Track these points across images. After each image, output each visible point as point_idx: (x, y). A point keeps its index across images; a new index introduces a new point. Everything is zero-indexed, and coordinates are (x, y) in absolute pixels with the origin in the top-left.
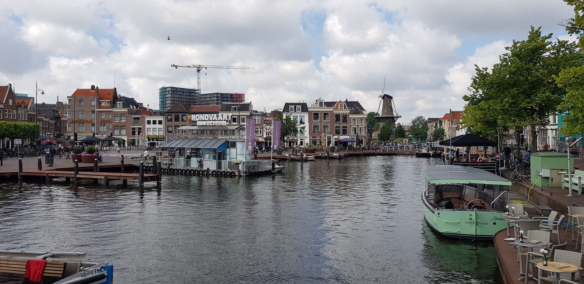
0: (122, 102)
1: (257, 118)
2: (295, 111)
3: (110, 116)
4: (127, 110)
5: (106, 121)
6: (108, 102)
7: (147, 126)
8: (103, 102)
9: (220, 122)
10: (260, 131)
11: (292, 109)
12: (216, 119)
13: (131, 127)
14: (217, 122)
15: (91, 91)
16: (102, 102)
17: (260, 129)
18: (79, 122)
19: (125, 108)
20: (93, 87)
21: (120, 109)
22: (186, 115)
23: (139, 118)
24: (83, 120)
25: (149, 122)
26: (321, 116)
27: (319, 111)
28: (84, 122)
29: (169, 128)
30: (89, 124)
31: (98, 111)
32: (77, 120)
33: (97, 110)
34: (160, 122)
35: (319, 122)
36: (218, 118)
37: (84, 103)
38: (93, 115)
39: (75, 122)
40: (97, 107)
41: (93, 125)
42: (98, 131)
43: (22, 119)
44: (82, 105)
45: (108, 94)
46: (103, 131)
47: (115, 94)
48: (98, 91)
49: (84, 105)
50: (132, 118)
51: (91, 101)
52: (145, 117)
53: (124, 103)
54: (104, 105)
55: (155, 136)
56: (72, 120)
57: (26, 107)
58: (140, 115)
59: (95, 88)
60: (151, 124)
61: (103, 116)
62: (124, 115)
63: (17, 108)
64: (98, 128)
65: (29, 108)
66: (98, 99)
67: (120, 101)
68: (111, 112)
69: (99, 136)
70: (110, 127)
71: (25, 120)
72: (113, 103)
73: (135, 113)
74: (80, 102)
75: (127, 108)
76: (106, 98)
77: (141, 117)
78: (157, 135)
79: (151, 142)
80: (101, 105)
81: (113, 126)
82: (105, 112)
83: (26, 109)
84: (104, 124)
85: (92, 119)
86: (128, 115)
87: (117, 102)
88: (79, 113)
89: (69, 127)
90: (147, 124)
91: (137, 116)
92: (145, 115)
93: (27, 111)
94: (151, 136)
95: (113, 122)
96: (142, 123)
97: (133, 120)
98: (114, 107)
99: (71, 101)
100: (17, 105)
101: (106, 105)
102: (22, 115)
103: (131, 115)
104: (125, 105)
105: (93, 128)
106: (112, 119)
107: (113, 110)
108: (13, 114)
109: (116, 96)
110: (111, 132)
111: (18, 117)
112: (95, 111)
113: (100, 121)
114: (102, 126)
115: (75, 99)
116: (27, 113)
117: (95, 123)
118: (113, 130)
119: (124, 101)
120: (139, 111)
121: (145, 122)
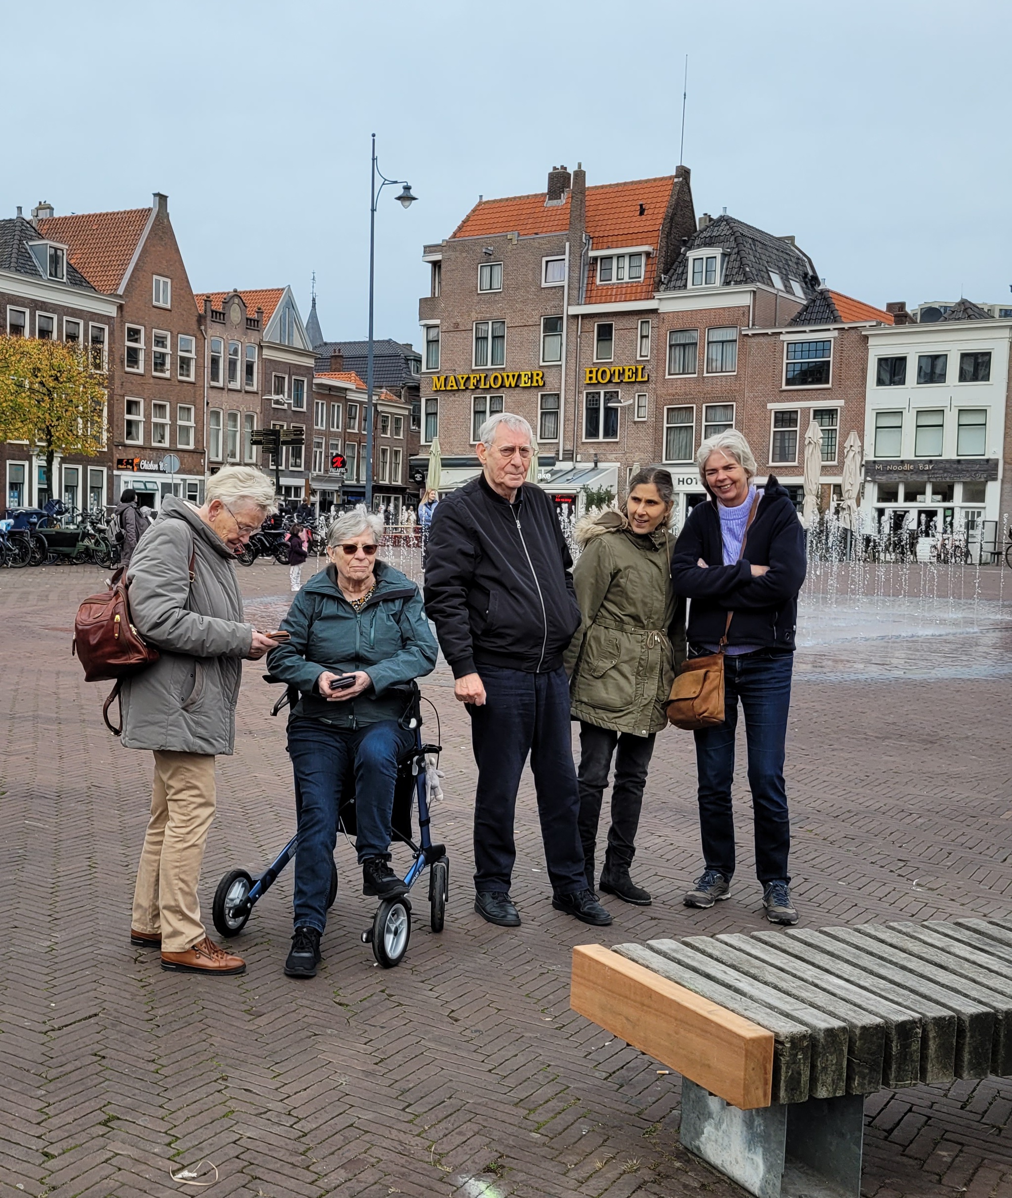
0: (719, 253)
5: (621, 374)
6: (639, 254)
7: (879, 396)
8: (610, 258)
13: (770, 406)
15: (549, 203)
16: (603, 258)
18: (477, 388)
19: (733, 288)
20: (558, 179)
21: (702, 293)
24: (496, 378)
25: (892, 370)
30: (525, 396)
31: (576, 317)
32: (468, 378)
33: (574, 310)
34: (976, 368)
37: (506, 274)
38: (553, 342)
39: (459, 390)
40: (575, 292)
41: (551, 404)
42: (576, 437)
43: (232, 386)
44: (495, 286)
45: (642, 212)
46: (601, 438)
47: (677, 204)
48: (580, 196)
49: (506, 287)
50: (776, 350)
51: (545, 259)
52: (866, 337)
53: (733, 257)
54: (614, 280)
55: (931, 462)
56: (446, 379)
57: (253, 324)
58: (831, 327)
59: (569, 187)
60: (902, 382)
61: (607, 343)
62: (730, 334)
63: (203, 328)
64: (577, 422)
65: (270, 331)
66: (581, 245)
67: (709, 243)
68: (653, 320)
69: (579, 466)
70: (642, 414)
71: (248, 388)
72: (666, 264)
73: (800, 314)
74: (487, 271)
75: (746, 282)
76: (624, 237)
77: (840, 341)
78: (947, 461)
79: (901, 504)
80: (598, 282)
81: (658, 409)
82: (616, 324)
83: (254, 337)
84: (611, 396)
85: (545, 370)
86: (750, 333)
87: (692, 255)
88: (477, 339)
89: (431, 419)
90: (880, 382)
91: (809, 334)
92: (867, 324)
93: (261, 347)
94: (902, 462)
95: (660, 379)
96: (839, 380)
97: (785, 361)
98: (673, 283)
99: (443, 270)
100: (202, 312)
101: (626, 279)
102: (232, 364)
103: (770, 331)
104: (737, 264)
105: (550, 420)
106: (653, 362)
107: (664, 303)
108: (174, 355)
109: (683, 216)
110: (647, 442)
111: (207, 371)
112: (562, 318)
113: (588, 375)
114: (598, 409)
115: (464, 255)
116: (260, 354)
117: (560, 389)
118: (657, 429)
119: (733, 245)
120: (825, 299)
121: (864, 371)
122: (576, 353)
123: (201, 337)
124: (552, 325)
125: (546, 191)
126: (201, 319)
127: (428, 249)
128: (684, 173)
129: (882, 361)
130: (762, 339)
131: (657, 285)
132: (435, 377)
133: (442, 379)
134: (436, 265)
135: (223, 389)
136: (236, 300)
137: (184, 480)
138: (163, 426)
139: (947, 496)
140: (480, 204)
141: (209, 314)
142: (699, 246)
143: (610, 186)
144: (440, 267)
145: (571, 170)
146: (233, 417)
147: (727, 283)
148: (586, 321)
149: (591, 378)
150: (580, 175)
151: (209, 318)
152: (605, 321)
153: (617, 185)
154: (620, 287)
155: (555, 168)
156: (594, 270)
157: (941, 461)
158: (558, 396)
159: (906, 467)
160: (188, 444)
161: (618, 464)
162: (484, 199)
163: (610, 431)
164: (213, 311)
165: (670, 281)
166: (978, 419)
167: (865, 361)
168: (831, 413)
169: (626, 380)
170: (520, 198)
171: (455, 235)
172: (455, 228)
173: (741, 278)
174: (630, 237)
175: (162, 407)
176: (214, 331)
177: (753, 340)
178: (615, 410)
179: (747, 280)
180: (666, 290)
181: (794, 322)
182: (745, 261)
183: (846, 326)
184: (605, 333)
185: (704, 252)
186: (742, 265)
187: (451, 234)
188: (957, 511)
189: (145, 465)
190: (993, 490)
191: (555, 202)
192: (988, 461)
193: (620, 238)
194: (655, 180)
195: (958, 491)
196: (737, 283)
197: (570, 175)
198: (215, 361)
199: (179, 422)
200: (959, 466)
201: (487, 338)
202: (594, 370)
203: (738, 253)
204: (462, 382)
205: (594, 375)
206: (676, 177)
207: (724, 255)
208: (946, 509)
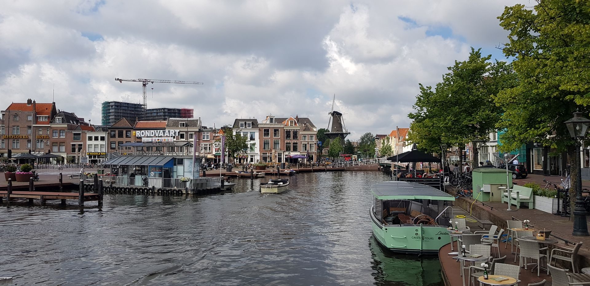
0: (61, 118)
1: (206, 134)
2: (246, 127)
3: (48, 132)
4: (66, 126)
5: (44, 137)
6: (46, 117)
7: (88, 142)
8: (41, 117)
9: (166, 138)
10: (209, 147)
11: (242, 125)
12: (163, 135)
13: (71, 143)
14: (163, 138)
16: (39, 117)
17: (209, 145)
18: (13, 138)
19: (64, 124)
20: (29, 101)
21: (58, 124)
22: (130, 131)
23: (79, 134)
24: (18, 137)
25: (90, 139)
26: (271, 132)
27: (269, 128)
28: (19, 138)
29: (112, 144)
30: (24, 140)
32: (12, 136)
33: (34, 125)
34: (103, 139)
35: (269, 138)
36: (164, 134)
37: (19, 118)
38: (30, 131)
39: (9, 138)
40: (34, 122)
41: (29, 141)
42: (35, 147)
44: (17, 120)
45: (47, 109)
46: (40, 148)
47: (53, 108)
48: (34, 104)
50: (72, 134)
52: (86, 133)
55: (97, 153)
60: (92, 140)
66: (35, 114)
67: (59, 116)
68: (49, 128)
70: (48, 144)
72: (51, 119)
73: (76, 129)
81: (51, 143)
82: (42, 128)
84: (42, 141)
85: (28, 135)
87: (56, 118)
89: (3, 143)
91: (77, 132)
94: (93, 153)
95: (51, 138)
96: (82, 139)
99: (5, 116)
104: (64, 120)
105: (29, 144)
106: (50, 135)
107: (51, 125)
109: (54, 111)
110: (49, 149)
112: (31, 126)
113: (37, 137)
114: (39, 143)
115: (10, 113)
117: (31, 139)
118: (51, 146)
119: (65, 116)
120: (80, 126)
121: (86, 138)
122: (34, 133)
129: (89, 137)
132: (4, 136)
134: (3, 114)
148: (36, 127)
153: (42, 104)
154: (43, 122)
156: (38, 119)
162: (14, 103)
165: (52, 122)
166: (103, 146)
168: (81, 145)
170: (21, 103)
172: (7, 108)
174: (44, 114)
177: (68, 132)
179: (66, 123)
183: (83, 131)
192: (105, 152)
194: (49, 104)
197: (32, 101)
201: (15, 129)
206: (53, 103)
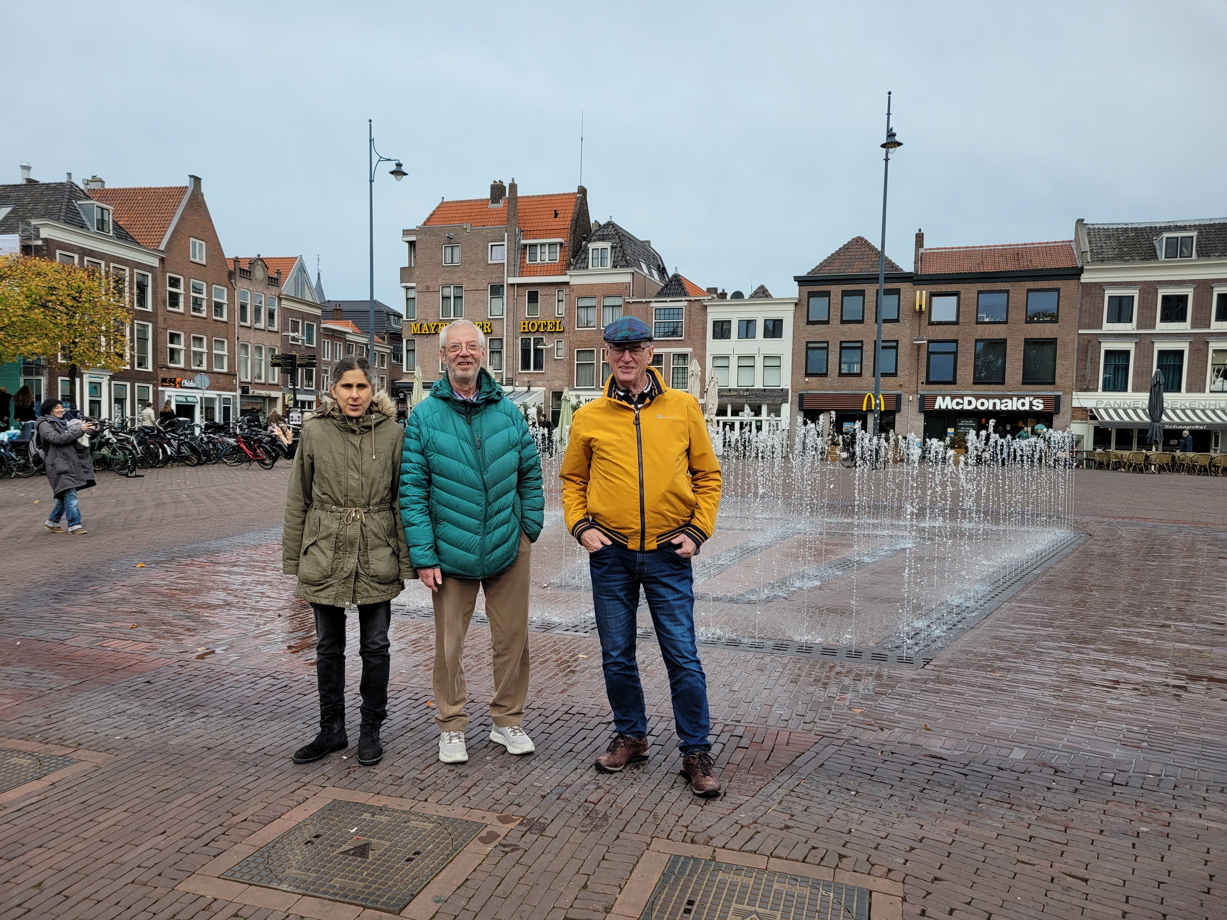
0: (608, 247)
3: (562, 305)
5: (545, 326)
7: (714, 346)
8: (535, 245)
15: (492, 206)
16: (531, 246)
19: (619, 270)
20: (497, 190)
21: (600, 272)
22: (897, 292)
23: (677, 313)
25: (722, 330)
29: (812, 354)
31: (513, 285)
32: (437, 326)
33: (512, 280)
34: (773, 329)
37: (463, 253)
38: (497, 302)
39: (430, 334)
40: (512, 268)
41: (496, 345)
42: (514, 369)
43: (257, 326)
44: (455, 261)
45: (556, 215)
46: (532, 371)
47: (579, 211)
48: (514, 201)
49: (463, 262)
50: (647, 312)
51: (490, 244)
52: (706, 307)
53: (618, 249)
54: (539, 261)
55: (747, 390)
56: (421, 326)
57: (273, 281)
58: (683, 299)
59: (505, 195)
60: (729, 337)
61: (535, 304)
62: (618, 301)
63: (233, 281)
64: (514, 358)
65: (287, 287)
66: (516, 235)
67: (602, 239)
68: (566, 290)
69: (517, 389)
70: (559, 354)
71: (271, 328)
72: (573, 251)
73: (663, 289)
74: (449, 250)
75: (627, 267)
76: (545, 232)
77: (689, 310)
78: (758, 390)
79: (729, 418)
80: (528, 262)
81: (571, 350)
82: (541, 291)
83: (274, 291)
84: (538, 341)
85: (492, 321)
86: (631, 301)
87: (591, 246)
88: (443, 298)
89: (411, 354)
90: (714, 337)
91: (669, 303)
92: (706, 298)
93: (280, 299)
94: (730, 390)
95: (571, 330)
96: (689, 334)
97: (654, 321)
98: (578, 265)
99: (417, 248)
100: (232, 269)
101: (547, 261)
102: (258, 310)
103: (644, 300)
104: (621, 254)
105: (496, 356)
106: (567, 319)
107: (573, 278)
108: (209, 301)
109: (583, 220)
110: (563, 373)
111: (237, 313)
112: (503, 286)
113: (522, 326)
114: (530, 350)
115: (432, 238)
116: (279, 304)
117: (503, 335)
118: (571, 364)
119: (618, 241)
120: (678, 280)
121: (705, 329)
122: (513, 310)
123: (232, 289)
124: (496, 290)
125: (489, 197)
126: (231, 275)
127: (406, 232)
128: (583, 191)
129: (715, 323)
130: (639, 306)
131: (568, 266)
132: (413, 324)
133: (418, 325)
134: (412, 244)
135: (250, 328)
136: (260, 263)
137: (220, 395)
138: (201, 354)
139: (757, 411)
140: (442, 203)
141: (238, 271)
142: (595, 241)
143: (533, 196)
144: (415, 246)
145: (506, 184)
146: (259, 349)
147: (615, 267)
148: (520, 289)
149: (524, 328)
150: (513, 187)
151: (238, 274)
152: (533, 289)
153: (538, 196)
154: (543, 265)
155: (495, 182)
156: (525, 253)
157: (754, 390)
158: (501, 340)
159: (732, 393)
160: (223, 368)
161: (544, 389)
162: (445, 200)
163: (538, 365)
164: (241, 269)
165: (576, 263)
166: (775, 363)
167: (705, 323)
168: (684, 356)
169: (549, 330)
170: (471, 201)
171: (425, 224)
172: (425, 219)
173: (623, 263)
174: (548, 232)
175: (201, 339)
176: (242, 284)
177: (632, 306)
178: (542, 350)
179: (628, 265)
180: (574, 269)
181: (659, 295)
182: (626, 252)
183: (693, 299)
184: (533, 298)
185: (600, 245)
186: (624, 255)
187: (422, 223)
188: (764, 422)
189: (186, 383)
190: (786, 409)
191: (495, 205)
192: (782, 390)
193: (542, 232)
194: (564, 194)
195: (764, 409)
196: (621, 267)
197: (505, 187)
198: (243, 308)
199: (215, 352)
200: (764, 393)
201: (450, 298)
202: (527, 323)
203: (621, 247)
204: (433, 328)
205: (526, 326)
206: (578, 193)
207: (612, 247)
208: (757, 421)
